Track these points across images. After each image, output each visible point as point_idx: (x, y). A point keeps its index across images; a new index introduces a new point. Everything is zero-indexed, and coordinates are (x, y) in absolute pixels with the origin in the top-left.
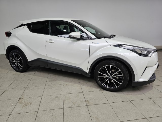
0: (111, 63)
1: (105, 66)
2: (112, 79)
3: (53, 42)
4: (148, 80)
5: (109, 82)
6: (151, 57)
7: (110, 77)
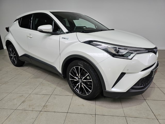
0: (79, 64)
1: (74, 67)
2: (82, 83)
3: (32, 36)
4: (125, 91)
5: (79, 87)
6: (131, 59)
7: (80, 81)
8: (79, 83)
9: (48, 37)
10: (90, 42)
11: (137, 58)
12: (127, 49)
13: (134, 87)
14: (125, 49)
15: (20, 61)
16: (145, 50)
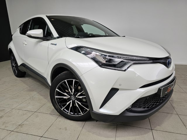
1: (66, 81)
2: (76, 101)
3: (26, 43)
4: (118, 114)
5: (71, 106)
6: (125, 71)
7: (73, 98)
8: (71, 101)
9: (39, 43)
10: (77, 49)
11: (133, 70)
12: (120, 57)
13: (134, 109)
14: (118, 57)
15: (20, 71)
16: (148, 60)
